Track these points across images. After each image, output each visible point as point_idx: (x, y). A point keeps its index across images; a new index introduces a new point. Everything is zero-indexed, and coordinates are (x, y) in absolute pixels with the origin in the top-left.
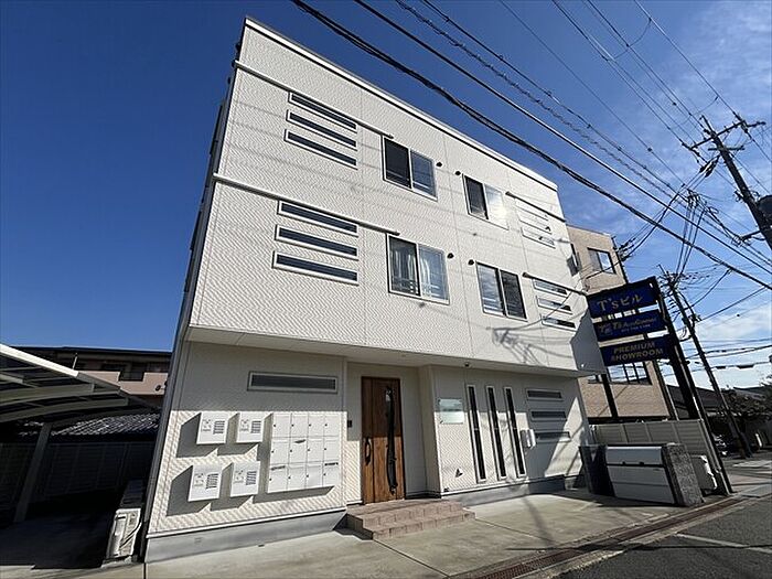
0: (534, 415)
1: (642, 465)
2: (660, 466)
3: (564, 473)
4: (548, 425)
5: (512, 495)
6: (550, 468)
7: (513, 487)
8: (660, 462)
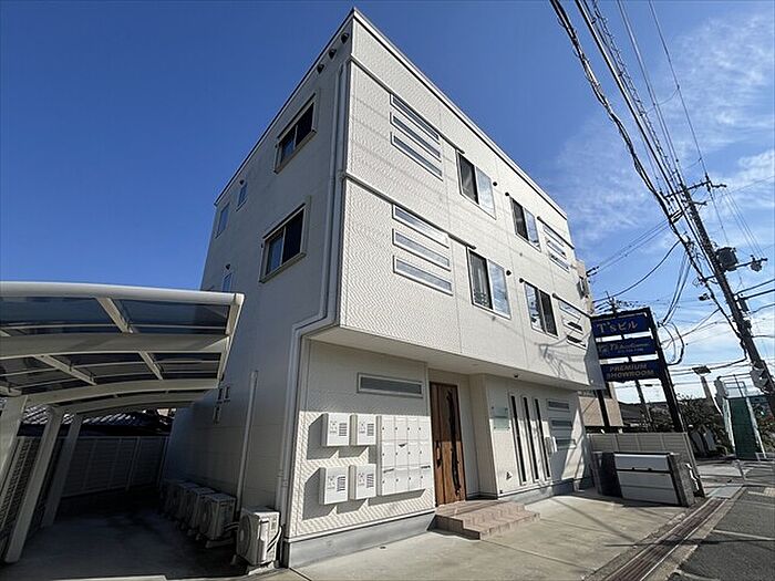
0: (553, 423)
1: (650, 471)
2: (667, 472)
3: (573, 476)
4: (562, 434)
5: (543, 496)
6: (565, 472)
7: (543, 489)
8: (667, 469)
